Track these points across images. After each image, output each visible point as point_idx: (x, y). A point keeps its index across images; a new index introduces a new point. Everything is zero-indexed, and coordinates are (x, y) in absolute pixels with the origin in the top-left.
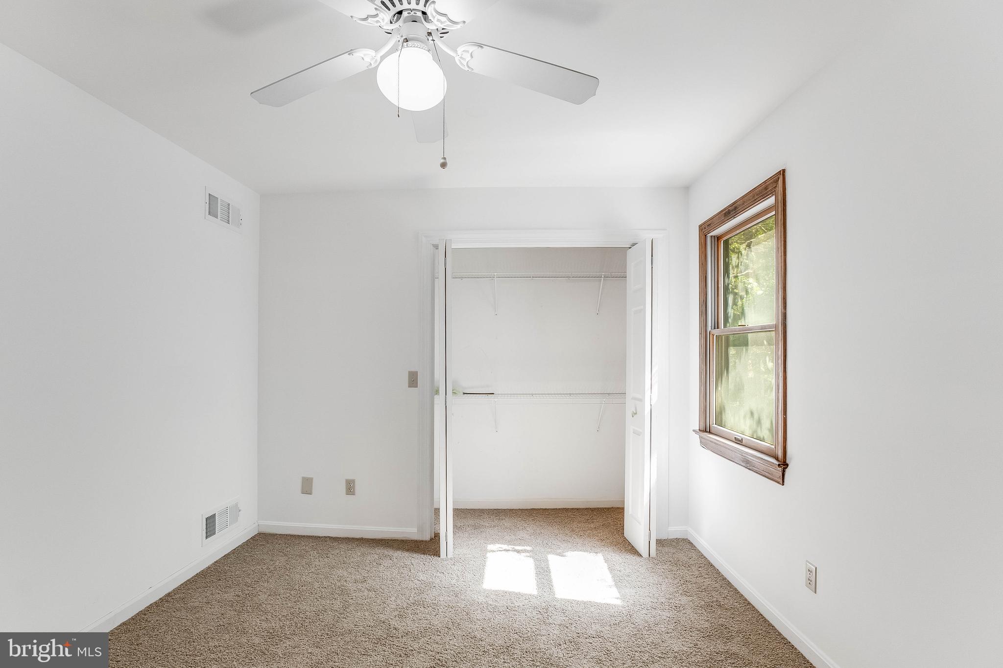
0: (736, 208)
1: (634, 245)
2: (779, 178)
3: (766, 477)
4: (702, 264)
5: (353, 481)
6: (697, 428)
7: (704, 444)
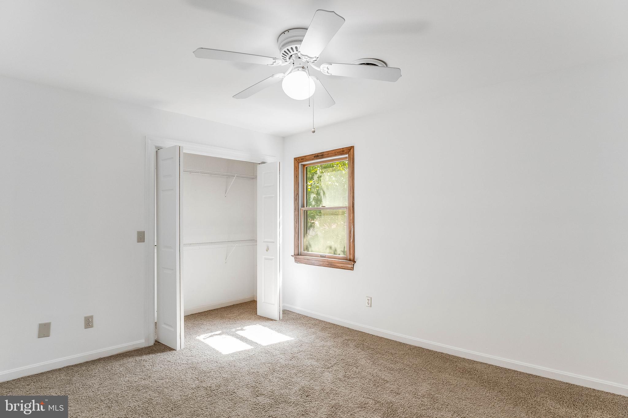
0: (322, 155)
1: (264, 163)
2: (351, 149)
3: (343, 269)
4: (296, 176)
5: (92, 317)
6: (293, 254)
7: (297, 261)
